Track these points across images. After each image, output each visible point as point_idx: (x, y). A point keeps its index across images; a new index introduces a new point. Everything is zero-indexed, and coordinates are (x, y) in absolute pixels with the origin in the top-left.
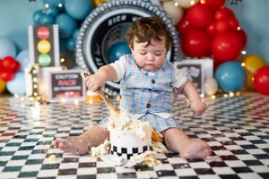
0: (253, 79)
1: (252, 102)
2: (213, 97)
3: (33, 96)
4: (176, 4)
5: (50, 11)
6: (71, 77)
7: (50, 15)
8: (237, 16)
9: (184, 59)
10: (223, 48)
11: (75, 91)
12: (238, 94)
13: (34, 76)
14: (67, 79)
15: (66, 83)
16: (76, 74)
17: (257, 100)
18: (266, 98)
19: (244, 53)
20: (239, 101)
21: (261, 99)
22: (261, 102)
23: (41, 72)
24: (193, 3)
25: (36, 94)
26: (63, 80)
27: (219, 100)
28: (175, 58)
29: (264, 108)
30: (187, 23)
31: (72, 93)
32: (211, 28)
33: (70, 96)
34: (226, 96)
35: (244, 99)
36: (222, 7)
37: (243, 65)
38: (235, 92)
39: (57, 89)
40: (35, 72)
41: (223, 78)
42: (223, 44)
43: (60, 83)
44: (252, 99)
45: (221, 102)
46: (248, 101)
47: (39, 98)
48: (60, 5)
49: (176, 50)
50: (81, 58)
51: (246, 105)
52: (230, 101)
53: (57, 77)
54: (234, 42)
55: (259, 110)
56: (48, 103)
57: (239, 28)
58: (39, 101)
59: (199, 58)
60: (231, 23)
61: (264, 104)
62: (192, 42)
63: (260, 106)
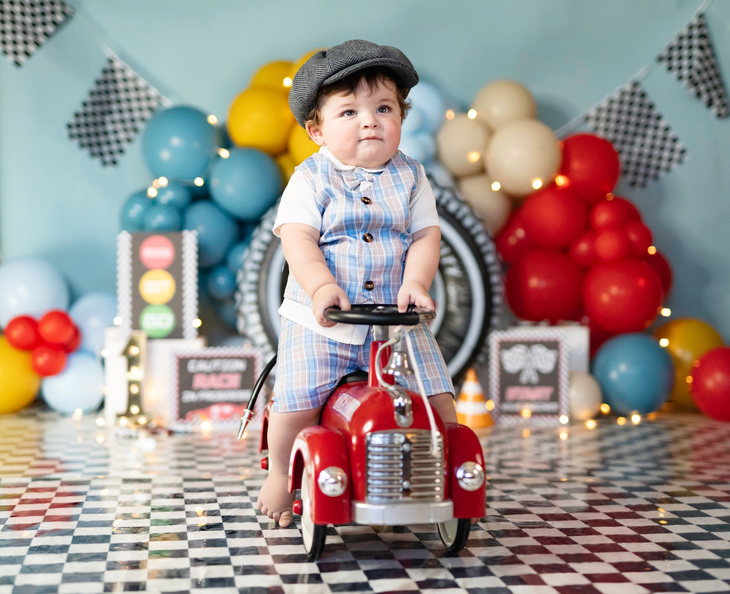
0: (689, 379)
1: (689, 436)
2: (591, 424)
3: (128, 414)
4: (496, 186)
5: (169, 196)
6: (227, 366)
7: (171, 204)
8: (648, 220)
9: (515, 325)
10: (612, 298)
11: (237, 404)
12: (652, 416)
13: (132, 361)
14: (217, 372)
15: (214, 381)
16: (239, 358)
17: (701, 432)
18: (724, 428)
19: (666, 312)
20: (657, 433)
21: (712, 429)
22: (710, 436)
23: (149, 352)
24: (537, 184)
25: (135, 409)
26: (208, 374)
27: (606, 430)
28: (495, 321)
29: (720, 447)
30: (520, 233)
31: (228, 409)
32: (583, 247)
33: (224, 416)
34: (621, 421)
35: (670, 429)
36: (610, 196)
37: (664, 343)
38: (644, 412)
39: (190, 397)
40: (134, 351)
41: (614, 375)
42: (614, 290)
43: (199, 381)
44: (691, 428)
45: (612, 434)
46: (679, 433)
47: (142, 420)
48: (199, 182)
49: (497, 300)
50: (254, 318)
51: (676, 441)
52: (635, 434)
53: (192, 367)
54: (641, 282)
55: (707, 451)
56: (171, 433)
57: (652, 250)
58: (146, 427)
59: (553, 323)
60: (633, 237)
61: (721, 440)
62: (534, 282)
63: (709, 444)
